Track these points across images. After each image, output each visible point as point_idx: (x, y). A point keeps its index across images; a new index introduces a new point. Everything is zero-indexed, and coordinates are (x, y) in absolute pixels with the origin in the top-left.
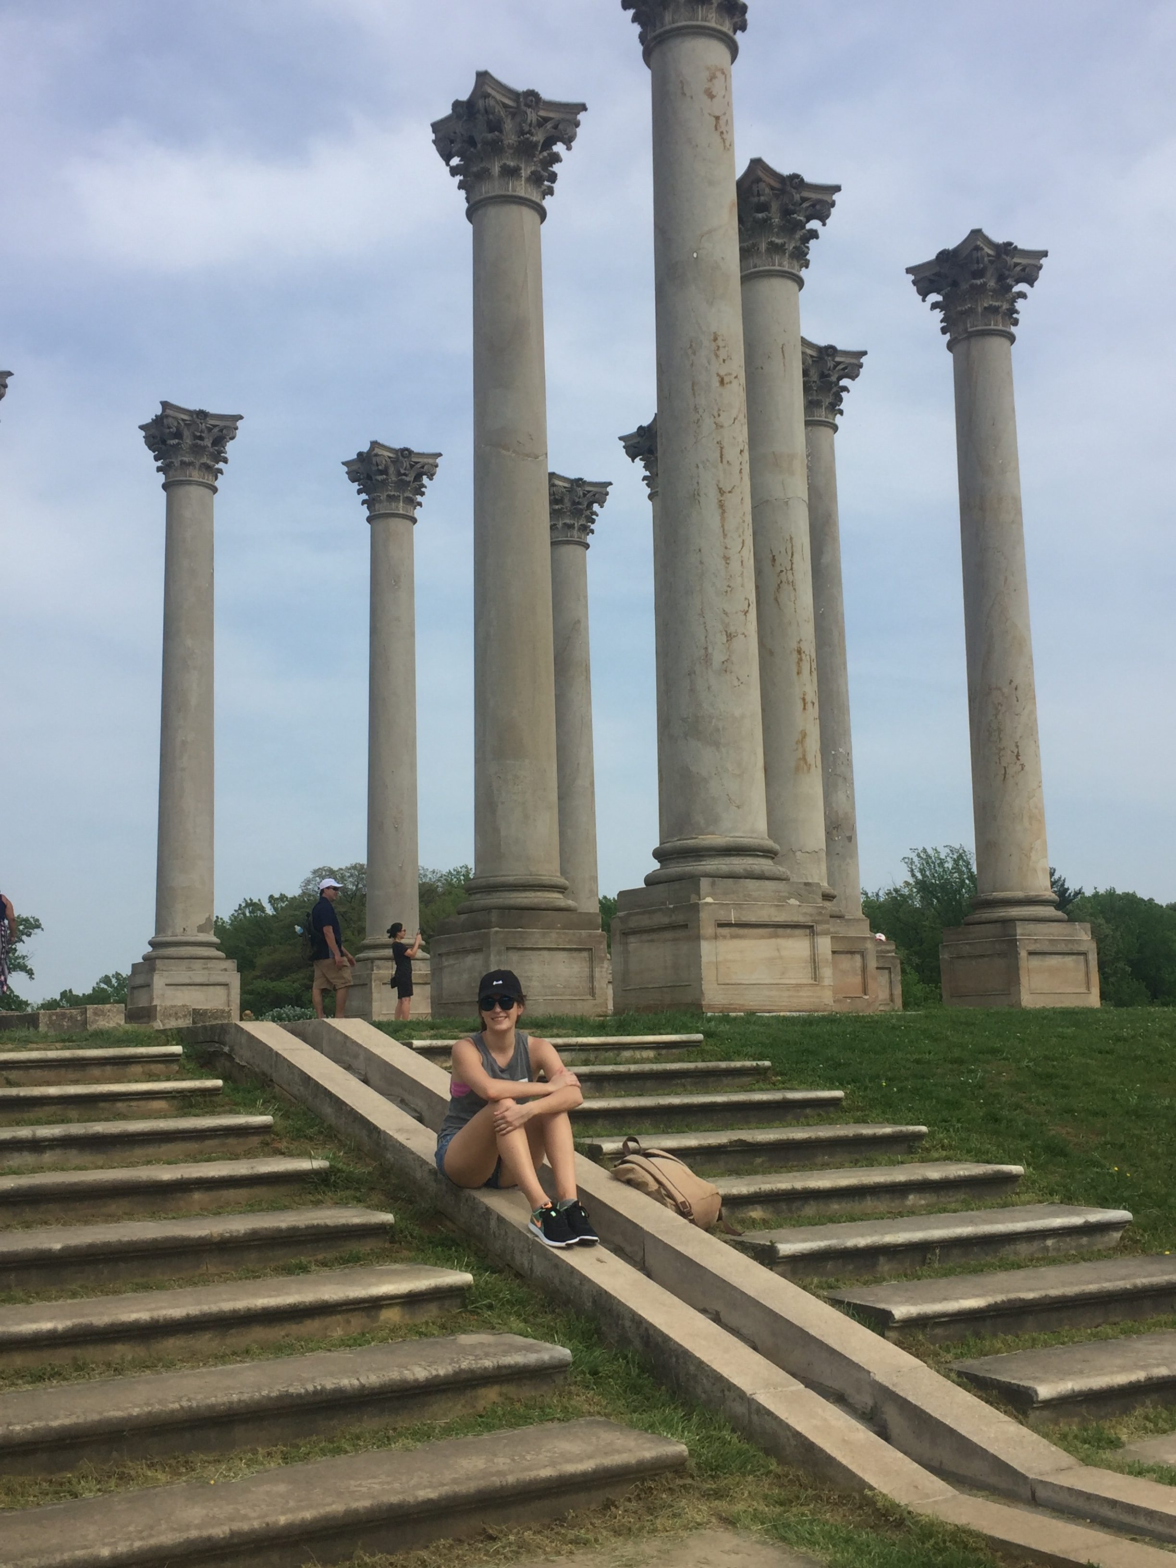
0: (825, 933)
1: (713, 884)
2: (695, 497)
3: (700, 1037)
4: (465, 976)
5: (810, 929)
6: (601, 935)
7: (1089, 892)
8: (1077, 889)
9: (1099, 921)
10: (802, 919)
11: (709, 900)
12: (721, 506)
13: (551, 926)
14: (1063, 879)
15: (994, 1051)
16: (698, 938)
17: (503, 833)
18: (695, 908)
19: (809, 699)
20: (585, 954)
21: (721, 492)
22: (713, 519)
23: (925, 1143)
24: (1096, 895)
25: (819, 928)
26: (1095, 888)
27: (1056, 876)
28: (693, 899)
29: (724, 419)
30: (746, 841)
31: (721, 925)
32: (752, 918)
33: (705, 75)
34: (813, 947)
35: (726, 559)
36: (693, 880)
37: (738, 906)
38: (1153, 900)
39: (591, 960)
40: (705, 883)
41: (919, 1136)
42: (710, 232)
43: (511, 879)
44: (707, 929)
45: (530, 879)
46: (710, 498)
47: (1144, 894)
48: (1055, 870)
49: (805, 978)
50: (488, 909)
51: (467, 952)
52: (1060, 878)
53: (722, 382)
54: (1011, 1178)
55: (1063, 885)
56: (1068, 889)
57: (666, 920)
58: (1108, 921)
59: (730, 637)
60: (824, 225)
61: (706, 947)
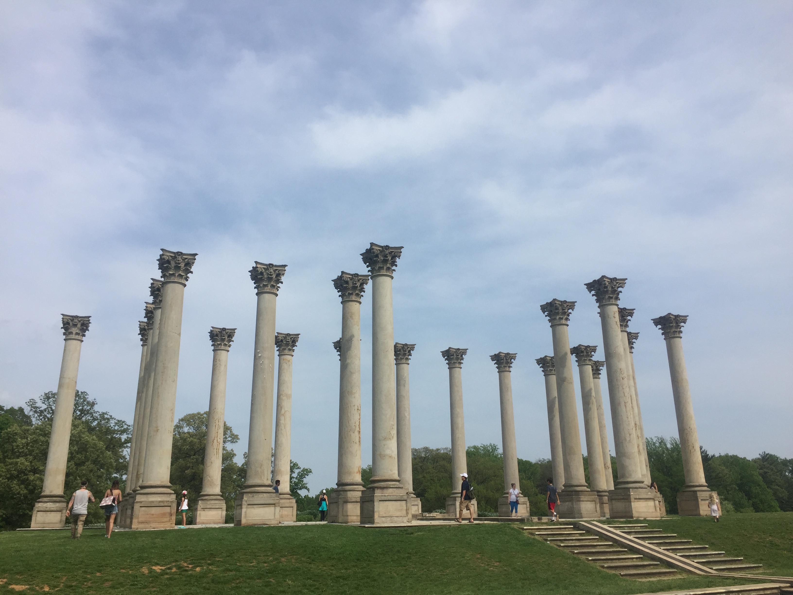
0: (656, 500)
1: (633, 490)
2: (619, 404)
3: (647, 525)
4: (566, 507)
5: (653, 499)
6: (597, 498)
7: (717, 455)
8: (712, 455)
9: (723, 468)
10: (652, 497)
11: (632, 493)
12: (625, 406)
13: (586, 495)
14: (706, 450)
15: (700, 527)
16: (631, 502)
17: (572, 473)
18: (630, 495)
19: (639, 436)
20: (594, 502)
21: (625, 403)
22: (624, 409)
23: (692, 543)
24: (720, 456)
25: (655, 499)
26: (720, 454)
27: (703, 449)
28: (628, 493)
29: (624, 387)
30: (638, 480)
31: (635, 499)
32: (641, 497)
33: (613, 313)
34: (655, 503)
35: (627, 417)
36: (629, 489)
37: (639, 495)
38: (746, 458)
39: (595, 503)
40: (631, 490)
41: (691, 542)
42: (617, 347)
43: (575, 484)
44: (632, 500)
45: (579, 484)
46: (623, 404)
47: (741, 455)
48: (702, 447)
49: (654, 511)
50: (572, 491)
51: (567, 501)
52: (705, 450)
53: (623, 379)
54: (706, 548)
55: (706, 453)
56: (708, 455)
57: (622, 497)
58: (727, 468)
59: (630, 435)
60: (632, 317)
61: (632, 504)
